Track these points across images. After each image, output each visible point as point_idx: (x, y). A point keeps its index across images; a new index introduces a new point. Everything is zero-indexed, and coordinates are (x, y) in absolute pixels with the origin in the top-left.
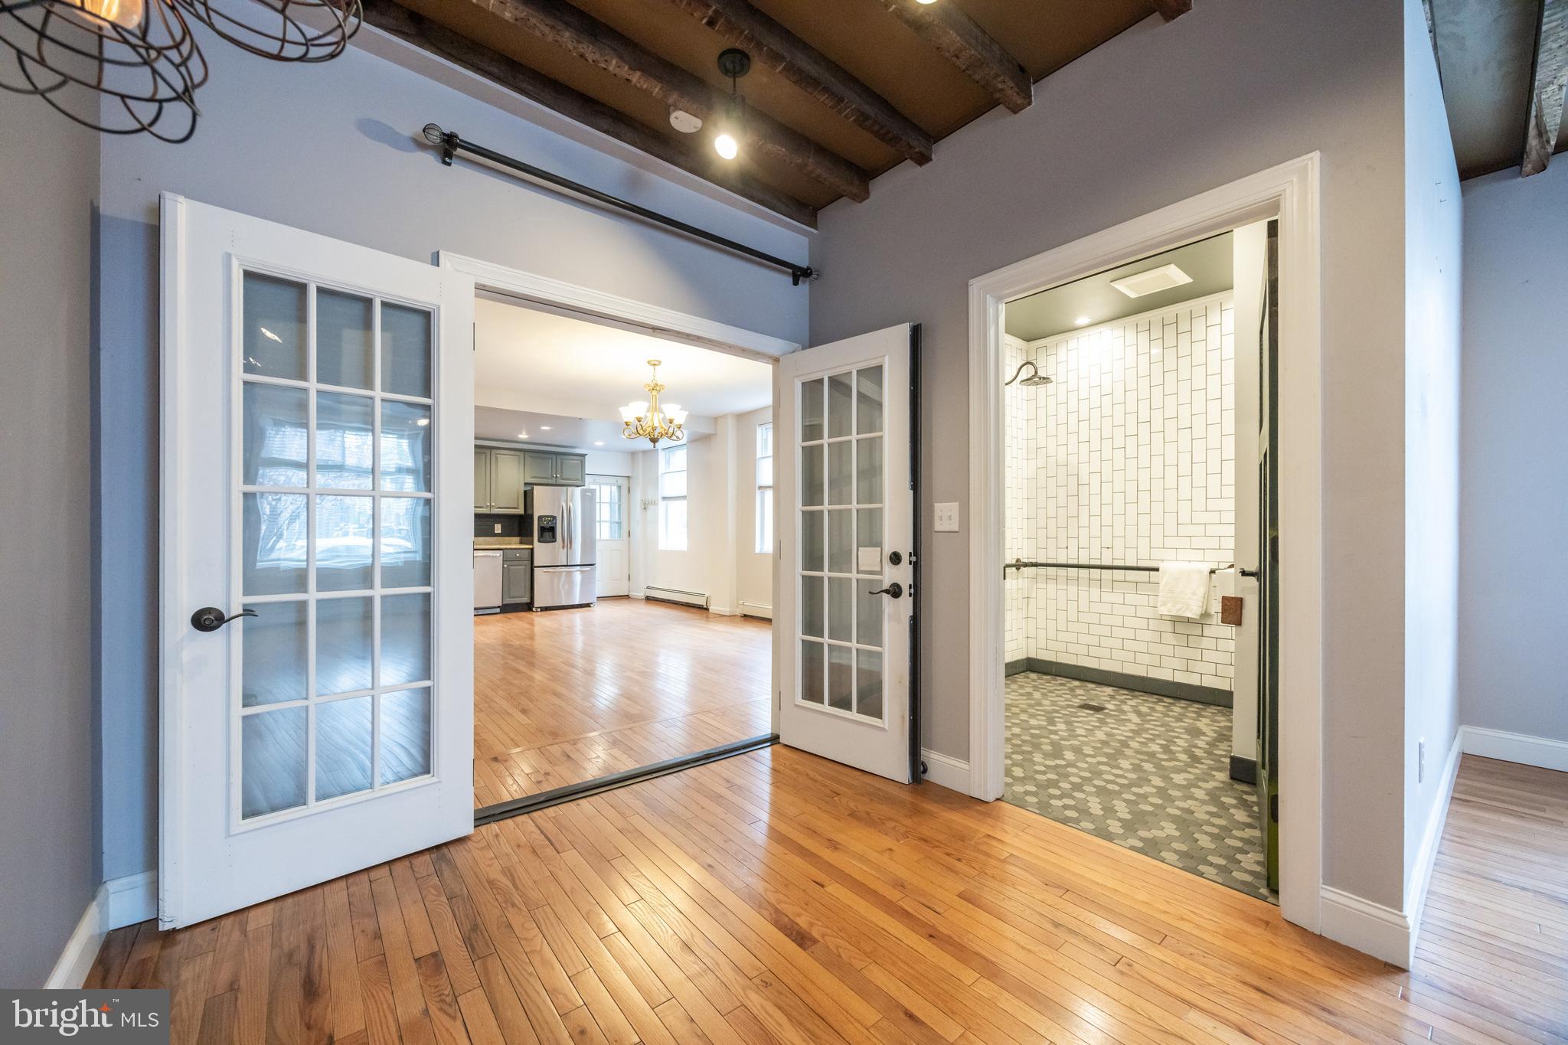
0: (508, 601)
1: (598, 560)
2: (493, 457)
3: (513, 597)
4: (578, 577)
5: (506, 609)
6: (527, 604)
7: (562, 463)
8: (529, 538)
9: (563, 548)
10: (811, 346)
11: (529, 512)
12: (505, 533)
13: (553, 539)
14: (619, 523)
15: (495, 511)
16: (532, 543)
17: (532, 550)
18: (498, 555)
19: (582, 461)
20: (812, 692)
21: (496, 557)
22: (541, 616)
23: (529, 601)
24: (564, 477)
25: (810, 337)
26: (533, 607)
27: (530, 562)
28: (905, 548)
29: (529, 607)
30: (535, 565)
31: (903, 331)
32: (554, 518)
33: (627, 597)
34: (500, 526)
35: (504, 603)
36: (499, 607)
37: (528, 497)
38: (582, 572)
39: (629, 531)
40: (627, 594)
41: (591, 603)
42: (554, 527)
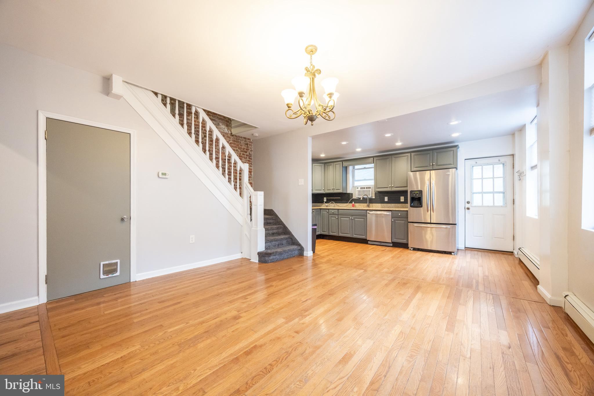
0: (395, 240)
2: (393, 159)
3: (397, 239)
5: (394, 245)
6: (406, 244)
7: (437, 155)
9: (428, 212)
11: (407, 189)
13: (421, 205)
14: (504, 193)
15: (394, 189)
16: (407, 208)
17: (407, 212)
18: (389, 214)
19: (454, 151)
22: (411, 253)
24: (439, 164)
26: (409, 246)
27: (406, 219)
32: (421, 192)
33: (510, 254)
35: (393, 241)
36: (391, 243)
39: (514, 200)
40: (511, 250)
41: (453, 252)
42: (420, 198)
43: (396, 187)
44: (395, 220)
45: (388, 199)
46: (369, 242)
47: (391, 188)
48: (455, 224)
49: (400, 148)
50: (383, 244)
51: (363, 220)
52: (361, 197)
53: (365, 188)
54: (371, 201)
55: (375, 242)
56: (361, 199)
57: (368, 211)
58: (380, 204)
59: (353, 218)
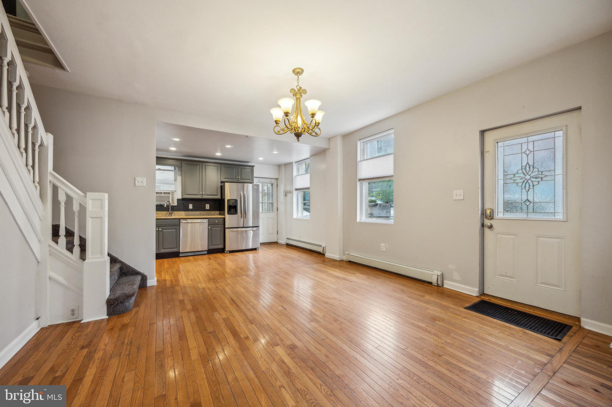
0: (212, 247)
1: (261, 224)
2: (203, 168)
3: (214, 245)
4: (251, 233)
5: (210, 252)
6: (223, 248)
7: (241, 170)
8: (223, 212)
9: (241, 218)
11: (223, 198)
12: (211, 209)
13: (236, 212)
14: (272, 204)
15: (205, 197)
16: (224, 214)
17: (224, 219)
18: (206, 221)
19: (252, 170)
21: (204, 222)
22: (228, 256)
23: (223, 247)
24: (242, 178)
26: (225, 250)
27: (223, 225)
29: (222, 250)
30: (226, 226)
32: (236, 201)
33: (276, 243)
34: (208, 205)
35: (209, 248)
36: (206, 250)
37: (222, 189)
38: (253, 230)
39: (277, 208)
40: (276, 241)
41: (257, 248)
42: (236, 206)
43: (207, 195)
44: (211, 227)
45: (193, 207)
46: (181, 255)
47: (201, 196)
48: (258, 227)
49: (219, 158)
50: (197, 253)
51: (174, 230)
52: (165, 204)
53: (163, 193)
54: (174, 209)
55: (188, 253)
56: (165, 206)
57: (182, 221)
58: (184, 212)
59: (160, 229)
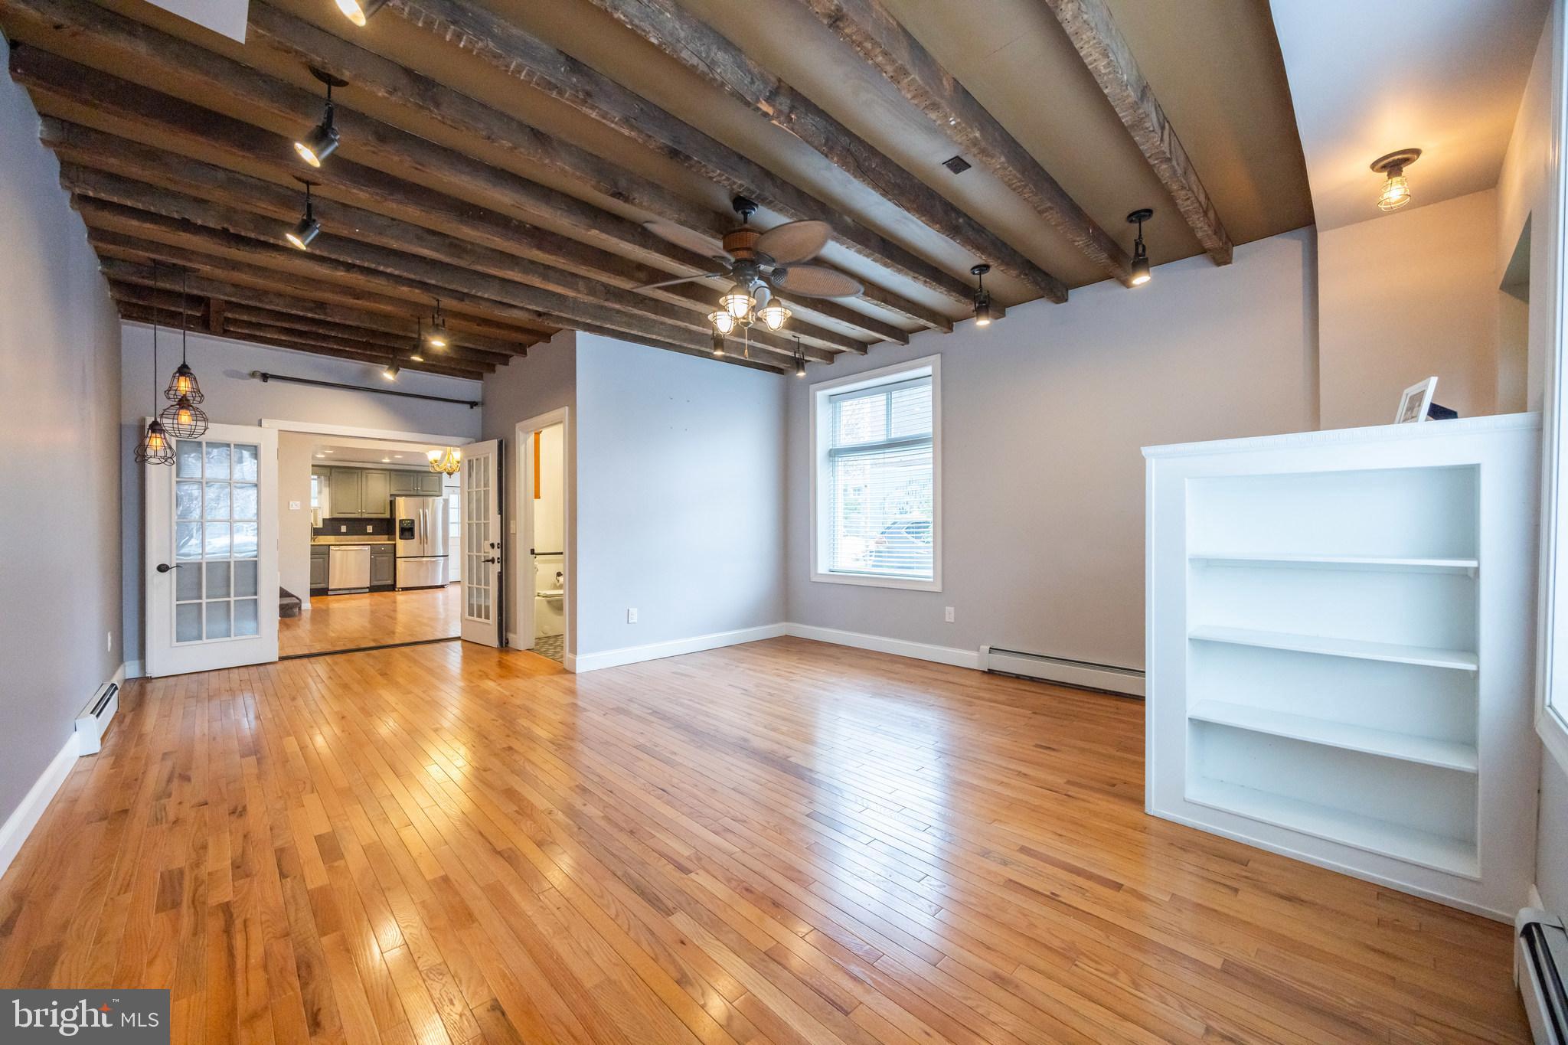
0: (376, 583)
2: (364, 476)
4: (439, 565)
5: (373, 589)
7: (422, 478)
8: (393, 536)
10: (483, 440)
12: (376, 533)
13: (412, 536)
15: (366, 516)
17: (395, 545)
18: (367, 549)
19: (439, 477)
20: (471, 614)
21: (365, 550)
22: (401, 594)
23: (392, 583)
24: (425, 489)
25: (482, 436)
28: (497, 540)
29: (392, 588)
30: (397, 556)
31: (494, 443)
34: (371, 527)
37: (392, 504)
42: (412, 527)
44: (375, 557)
45: (347, 529)
47: (360, 514)
50: (353, 591)
51: (325, 560)
55: (341, 590)
57: (332, 547)
58: (334, 536)
